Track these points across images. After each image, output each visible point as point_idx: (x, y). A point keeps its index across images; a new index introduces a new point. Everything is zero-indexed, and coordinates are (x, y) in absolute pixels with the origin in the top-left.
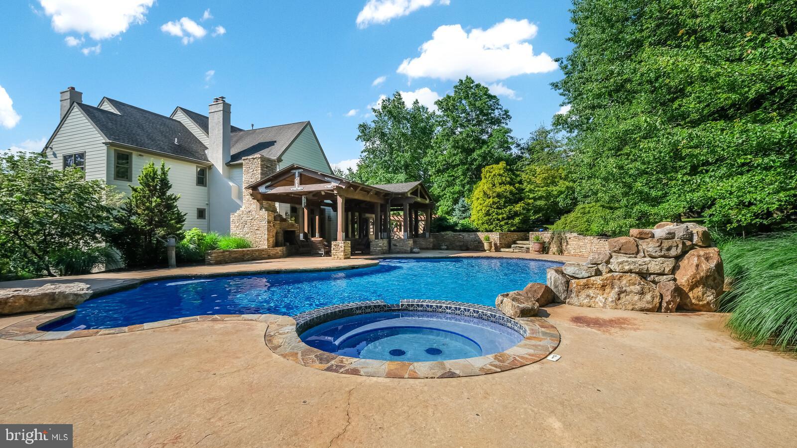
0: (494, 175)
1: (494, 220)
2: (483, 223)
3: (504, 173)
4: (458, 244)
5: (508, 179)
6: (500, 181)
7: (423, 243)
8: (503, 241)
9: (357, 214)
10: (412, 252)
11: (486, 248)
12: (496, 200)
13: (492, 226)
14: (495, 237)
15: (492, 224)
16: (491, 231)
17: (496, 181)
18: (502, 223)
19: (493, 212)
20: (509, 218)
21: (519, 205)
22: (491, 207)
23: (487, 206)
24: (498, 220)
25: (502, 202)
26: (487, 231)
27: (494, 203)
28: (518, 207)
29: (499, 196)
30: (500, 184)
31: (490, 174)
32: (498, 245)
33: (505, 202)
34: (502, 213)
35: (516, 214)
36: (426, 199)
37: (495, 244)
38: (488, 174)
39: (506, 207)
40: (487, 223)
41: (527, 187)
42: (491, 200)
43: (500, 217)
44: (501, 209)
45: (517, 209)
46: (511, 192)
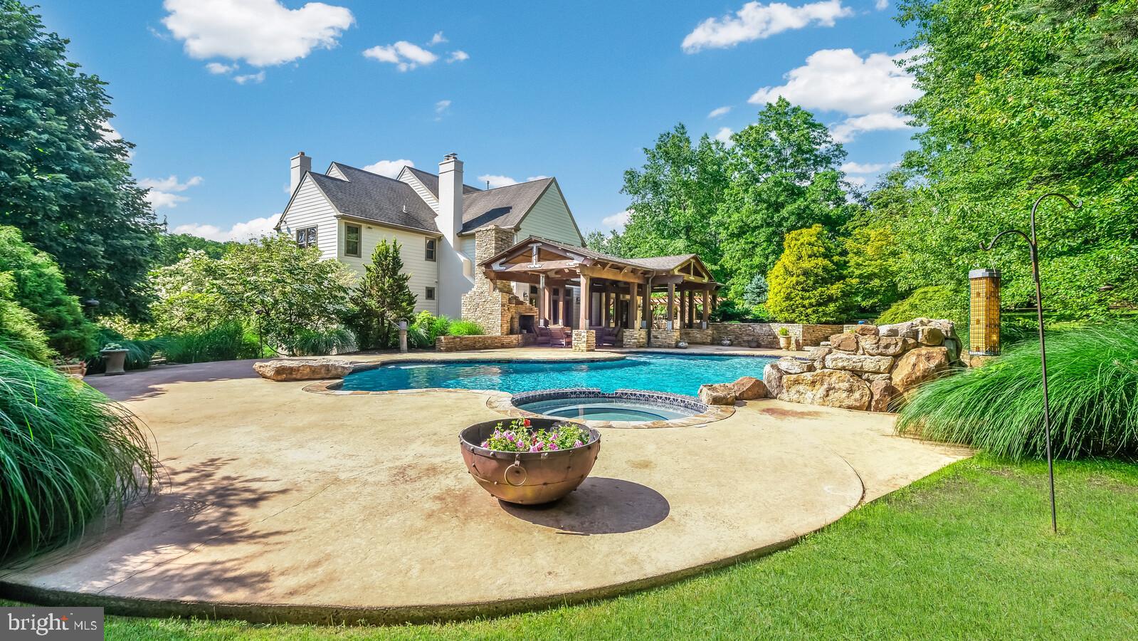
0: (802, 244)
1: (797, 307)
2: (781, 311)
3: (816, 241)
4: (746, 338)
5: (822, 250)
6: (810, 253)
7: (698, 335)
8: (808, 337)
9: (613, 295)
10: (677, 347)
11: (782, 346)
12: (802, 278)
13: (794, 316)
14: (796, 331)
15: (794, 311)
16: (793, 322)
17: (804, 253)
18: (809, 311)
19: (797, 295)
20: (819, 304)
21: (835, 287)
22: (794, 289)
23: (787, 288)
24: (804, 306)
25: (810, 283)
26: (787, 322)
27: (798, 283)
28: (835, 289)
29: (806, 273)
30: (810, 256)
31: (797, 242)
32: (801, 342)
33: (816, 282)
34: (809, 298)
35: (831, 299)
36: (704, 277)
37: (797, 341)
38: (794, 242)
39: (815, 289)
40: (787, 310)
41: (853, 259)
42: (794, 279)
43: (806, 302)
44: (808, 291)
45: (833, 292)
46: (825, 269)
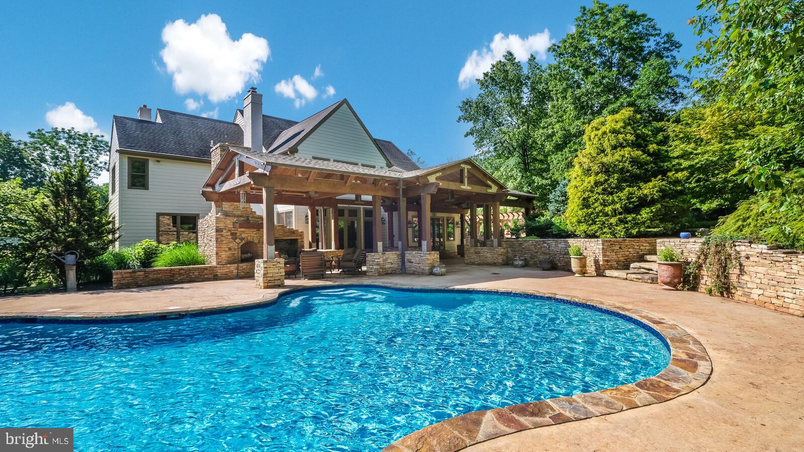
0: (605, 133)
1: (598, 216)
2: (579, 222)
3: (624, 128)
4: (541, 257)
5: (630, 138)
6: (613, 142)
7: (488, 255)
8: (613, 256)
11: (574, 269)
12: (602, 177)
13: (594, 227)
14: (594, 249)
15: (594, 223)
16: (593, 236)
17: (606, 144)
18: (613, 220)
19: (596, 200)
20: (627, 210)
21: (651, 184)
22: (592, 192)
23: (584, 191)
24: (606, 215)
25: (614, 180)
26: (588, 236)
27: (597, 184)
28: (650, 189)
29: (606, 169)
30: (614, 148)
31: (597, 132)
32: (601, 263)
33: (620, 181)
34: (613, 202)
35: (644, 202)
37: (596, 262)
38: (595, 132)
39: (621, 189)
40: (586, 221)
41: (677, 148)
42: (592, 179)
43: (608, 209)
44: (612, 194)
45: (645, 192)
46: (634, 161)
